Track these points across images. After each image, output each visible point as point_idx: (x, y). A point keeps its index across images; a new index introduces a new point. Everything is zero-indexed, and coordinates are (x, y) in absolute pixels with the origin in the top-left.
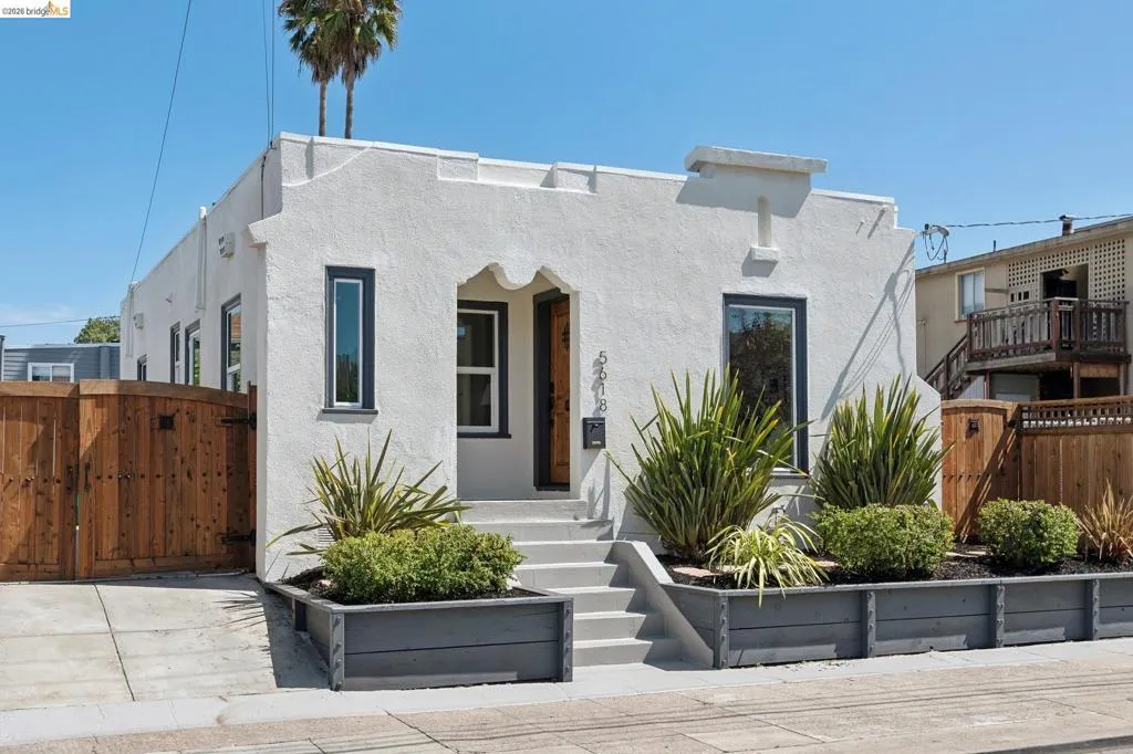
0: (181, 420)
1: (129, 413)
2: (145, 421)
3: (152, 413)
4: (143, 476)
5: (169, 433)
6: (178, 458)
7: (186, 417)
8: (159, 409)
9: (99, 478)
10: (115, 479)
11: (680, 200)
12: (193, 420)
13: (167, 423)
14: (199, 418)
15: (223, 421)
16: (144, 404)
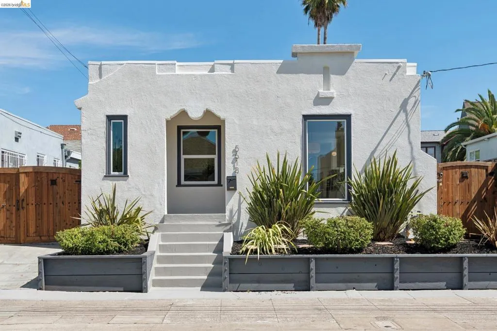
0: (60, 181)
1: (39, 179)
2: (45, 182)
3: (48, 179)
4: (45, 204)
5: (54, 186)
6: (58, 196)
7: (61, 180)
8: (51, 177)
9: (28, 204)
10: (34, 205)
11: (278, 72)
12: (64, 181)
13: (54, 182)
14: (66, 180)
15: (76, 181)
16: (44, 175)
